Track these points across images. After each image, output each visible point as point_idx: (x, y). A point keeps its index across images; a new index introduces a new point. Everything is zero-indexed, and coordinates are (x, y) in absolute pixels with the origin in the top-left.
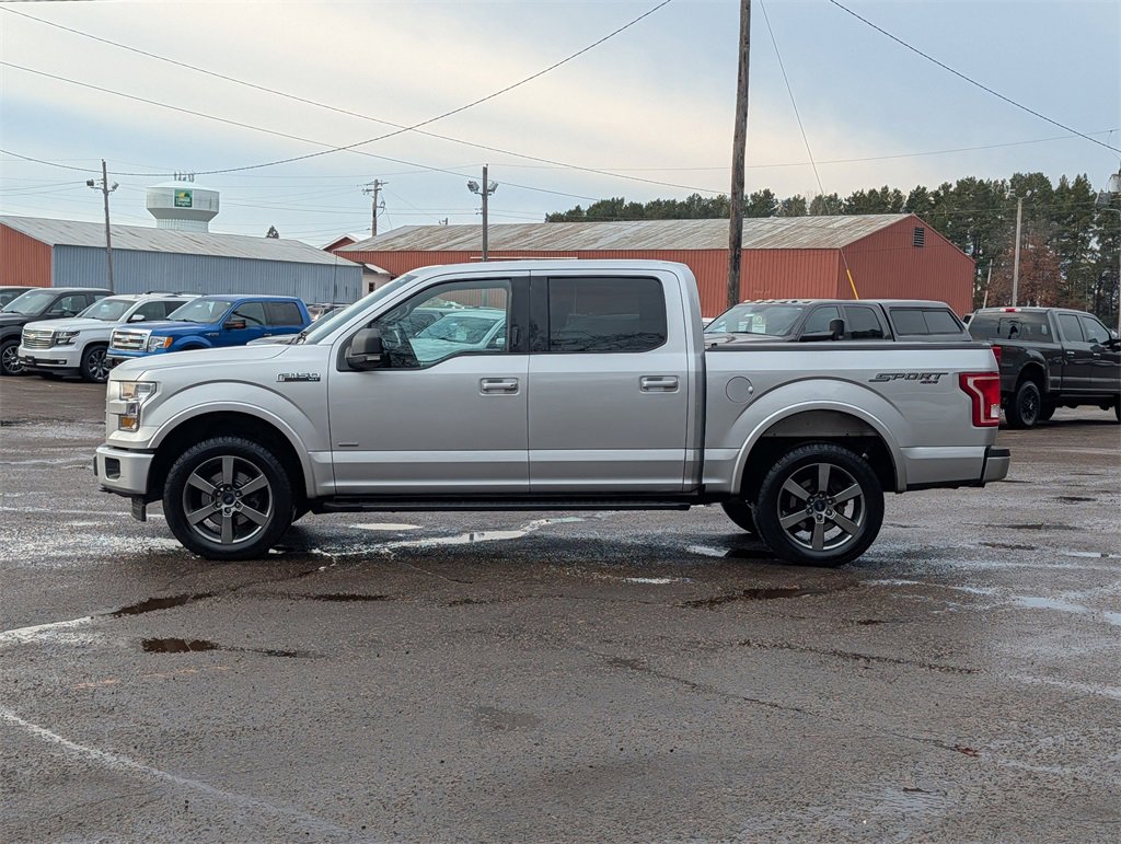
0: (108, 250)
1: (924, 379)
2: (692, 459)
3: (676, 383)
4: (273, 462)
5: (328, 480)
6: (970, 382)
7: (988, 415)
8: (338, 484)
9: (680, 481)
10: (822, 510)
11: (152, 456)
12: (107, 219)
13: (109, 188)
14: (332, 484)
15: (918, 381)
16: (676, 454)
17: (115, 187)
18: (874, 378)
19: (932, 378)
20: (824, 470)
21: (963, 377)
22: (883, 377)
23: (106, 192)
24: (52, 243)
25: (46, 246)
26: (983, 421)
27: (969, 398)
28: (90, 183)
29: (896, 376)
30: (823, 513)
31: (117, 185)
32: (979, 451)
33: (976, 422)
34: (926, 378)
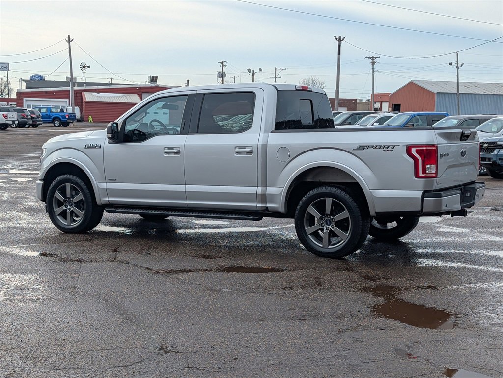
0: (457, 94)
1: (385, 149)
2: (260, 193)
3: (252, 150)
4: (85, 187)
5: (105, 197)
6: (413, 151)
7: (424, 172)
8: (110, 199)
9: (255, 205)
10: (329, 225)
11: (42, 182)
12: (458, 80)
13: (459, 65)
14: (107, 199)
15: (381, 150)
16: (252, 190)
17: (462, 65)
18: (356, 148)
19: (390, 148)
20: (329, 201)
21: (409, 148)
22: (361, 148)
23: (458, 67)
24: (436, 92)
25: (433, 93)
26: (421, 174)
27: (412, 161)
28: (451, 64)
29: (368, 147)
30: (330, 227)
31: (463, 64)
32: (419, 194)
33: (417, 175)
34: (386, 148)
